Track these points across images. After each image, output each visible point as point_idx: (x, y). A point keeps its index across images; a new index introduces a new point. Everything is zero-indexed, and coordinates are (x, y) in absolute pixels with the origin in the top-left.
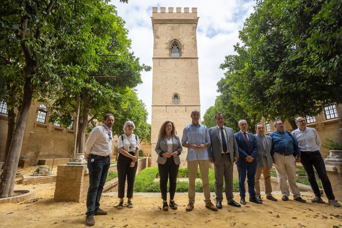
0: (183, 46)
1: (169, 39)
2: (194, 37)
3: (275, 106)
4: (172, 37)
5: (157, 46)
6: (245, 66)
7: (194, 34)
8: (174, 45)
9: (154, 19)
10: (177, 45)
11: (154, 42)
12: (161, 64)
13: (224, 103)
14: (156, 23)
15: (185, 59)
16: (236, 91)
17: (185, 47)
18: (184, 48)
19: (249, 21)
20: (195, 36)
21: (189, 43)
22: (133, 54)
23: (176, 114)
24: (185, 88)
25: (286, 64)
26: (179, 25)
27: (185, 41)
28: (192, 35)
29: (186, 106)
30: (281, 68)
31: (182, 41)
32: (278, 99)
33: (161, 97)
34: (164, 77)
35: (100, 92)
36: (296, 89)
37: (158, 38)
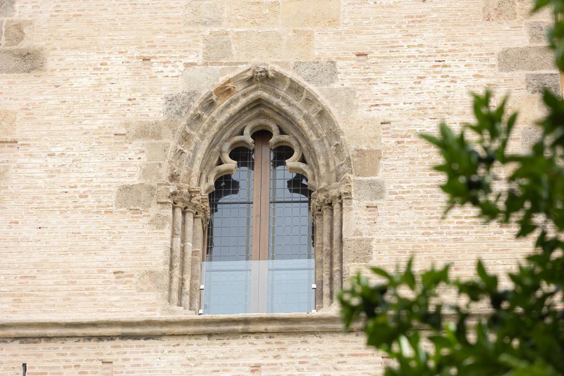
8: (241, 154)
10: (282, 153)
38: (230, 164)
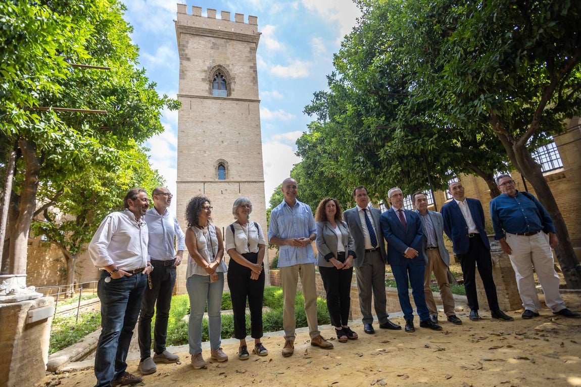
0: (234, 78)
1: (209, 63)
2: (252, 65)
3: (393, 174)
4: (214, 61)
5: (186, 75)
6: (347, 110)
7: (253, 60)
8: (216, 75)
9: (180, 26)
10: (222, 76)
11: (180, 67)
12: (194, 107)
13: (308, 174)
14: (184, 32)
15: (237, 102)
16: (329, 154)
17: (237, 80)
18: (235, 82)
19: (349, 40)
20: (255, 64)
21: (244, 75)
22: (143, 72)
23: (223, 196)
24: (238, 151)
25: (408, 109)
26: (227, 42)
27: (237, 70)
28: (250, 61)
29: (239, 182)
30: (402, 114)
31: (231, 70)
32: (397, 163)
33: (195, 166)
34: (200, 130)
35: (67, 142)
36: (422, 148)
37: (188, 59)
38: (216, 77)
